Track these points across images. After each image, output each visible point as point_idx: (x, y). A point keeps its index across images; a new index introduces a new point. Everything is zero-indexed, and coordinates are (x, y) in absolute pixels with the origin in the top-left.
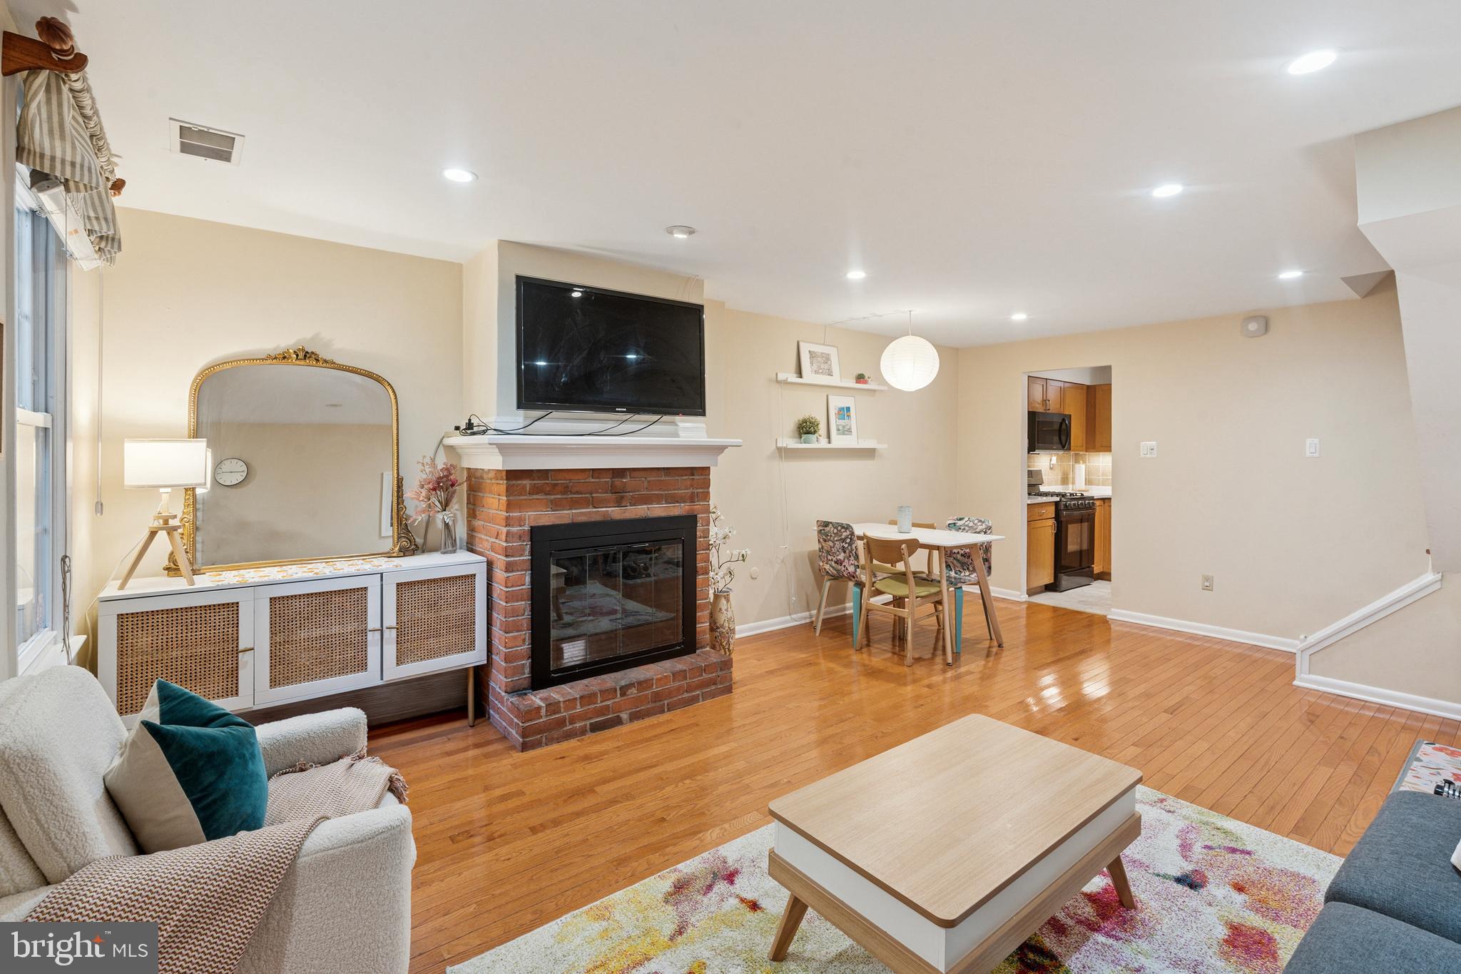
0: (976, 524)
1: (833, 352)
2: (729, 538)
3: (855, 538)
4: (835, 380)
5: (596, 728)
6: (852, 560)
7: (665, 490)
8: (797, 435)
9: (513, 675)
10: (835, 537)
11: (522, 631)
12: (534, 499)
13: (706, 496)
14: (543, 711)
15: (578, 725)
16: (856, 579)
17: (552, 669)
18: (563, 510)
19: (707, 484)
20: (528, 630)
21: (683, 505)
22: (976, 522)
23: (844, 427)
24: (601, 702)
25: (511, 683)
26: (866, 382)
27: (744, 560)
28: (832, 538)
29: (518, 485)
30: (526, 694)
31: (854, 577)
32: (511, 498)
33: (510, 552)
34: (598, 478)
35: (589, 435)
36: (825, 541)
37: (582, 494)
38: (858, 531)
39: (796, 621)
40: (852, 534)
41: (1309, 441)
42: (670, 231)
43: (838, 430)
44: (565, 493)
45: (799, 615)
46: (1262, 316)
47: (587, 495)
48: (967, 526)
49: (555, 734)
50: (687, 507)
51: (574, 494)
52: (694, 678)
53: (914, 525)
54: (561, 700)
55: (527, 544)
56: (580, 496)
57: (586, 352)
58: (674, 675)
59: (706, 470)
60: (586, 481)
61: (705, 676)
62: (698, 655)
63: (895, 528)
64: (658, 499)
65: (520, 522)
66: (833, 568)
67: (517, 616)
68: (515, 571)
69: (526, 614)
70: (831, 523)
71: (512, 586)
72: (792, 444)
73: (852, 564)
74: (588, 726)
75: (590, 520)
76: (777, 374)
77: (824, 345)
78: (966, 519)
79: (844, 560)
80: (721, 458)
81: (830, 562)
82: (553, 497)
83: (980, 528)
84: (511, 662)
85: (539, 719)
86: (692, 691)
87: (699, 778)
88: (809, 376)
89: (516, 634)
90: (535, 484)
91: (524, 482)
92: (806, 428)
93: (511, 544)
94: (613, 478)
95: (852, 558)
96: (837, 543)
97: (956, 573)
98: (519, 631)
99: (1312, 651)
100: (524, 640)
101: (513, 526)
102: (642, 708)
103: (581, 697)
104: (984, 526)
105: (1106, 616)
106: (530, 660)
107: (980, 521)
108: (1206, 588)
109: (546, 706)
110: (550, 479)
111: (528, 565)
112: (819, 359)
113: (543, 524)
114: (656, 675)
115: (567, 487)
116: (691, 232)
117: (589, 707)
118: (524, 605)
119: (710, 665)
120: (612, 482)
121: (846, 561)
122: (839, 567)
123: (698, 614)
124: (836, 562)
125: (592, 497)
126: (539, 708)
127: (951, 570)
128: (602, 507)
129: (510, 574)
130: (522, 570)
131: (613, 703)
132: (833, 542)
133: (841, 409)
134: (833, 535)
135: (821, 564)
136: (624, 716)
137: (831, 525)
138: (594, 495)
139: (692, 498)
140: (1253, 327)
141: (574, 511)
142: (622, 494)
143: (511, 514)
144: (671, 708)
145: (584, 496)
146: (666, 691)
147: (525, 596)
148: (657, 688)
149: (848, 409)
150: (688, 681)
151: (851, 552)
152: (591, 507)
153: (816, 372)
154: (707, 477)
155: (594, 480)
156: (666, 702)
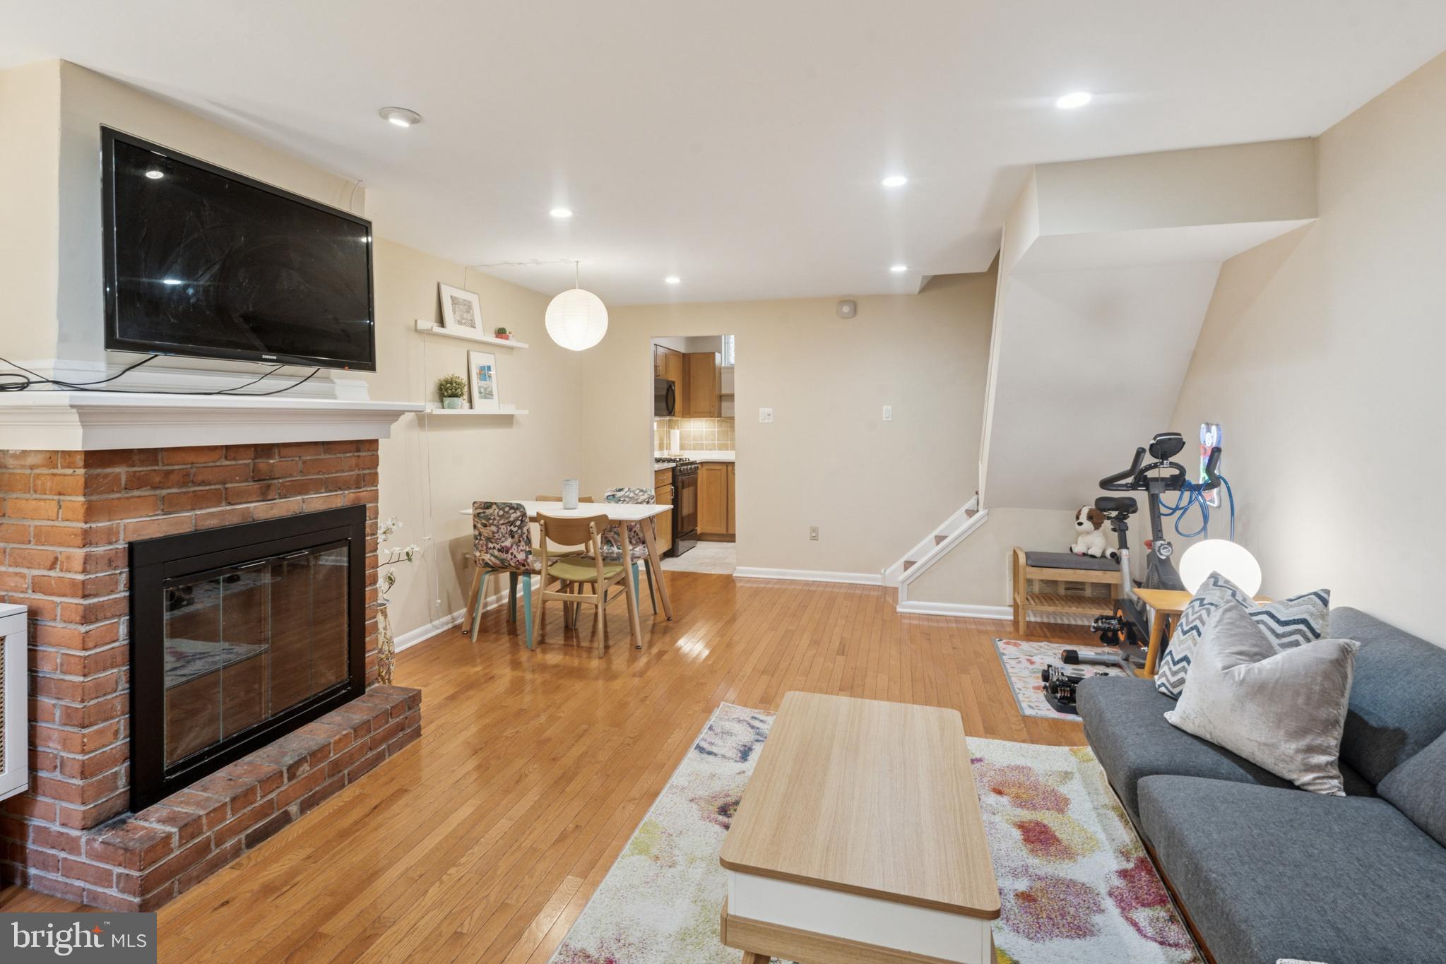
0: (637, 495)
1: (473, 299)
2: (392, 532)
3: (527, 520)
4: (478, 334)
5: (255, 840)
6: (523, 546)
7: (324, 473)
8: (437, 397)
9: (98, 796)
10: (500, 520)
11: (112, 718)
12: (132, 497)
13: (373, 479)
14: (175, 840)
15: (228, 845)
16: (527, 567)
17: (165, 769)
18: (183, 511)
19: (375, 462)
20: (123, 714)
21: (346, 492)
22: (637, 492)
23: (485, 389)
24: (262, 797)
25: (93, 811)
26: (507, 338)
27: (410, 559)
28: (495, 522)
29: (106, 476)
30: (124, 822)
31: (524, 565)
32: (94, 498)
33: (90, 588)
34: (235, 459)
35: (219, 393)
36: (485, 526)
37: (211, 484)
38: (532, 509)
39: (438, 628)
40: (524, 514)
41: (885, 408)
42: (384, 113)
43: (480, 393)
44: (185, 484)
45: (441, 620)
46: (849, 301)
47: (217, 487)
48: (628, 497)
49: (194, 870)
50: (352, 495)
51: (200, 485)
52: (380, 727)
53: (581, 500)
54: (202, 812)
55: (121, 573)
56: (207, 488)
57: (217, 267)
58: (355, 731)
59: (374, 443)
60: (218, 464)
61: (392, 722)
62: (371, 696)
63: (560, 505)
64: (316, 486)
65: (110, 536)
66: (496, 557)
67: (105, 695)
68: (101, 620)
69: (120, 688)
70: (495, 504)
71: (96, 647)
72: (432, 408)
73: (522, 551)
74: (243, 841)
75: (223, 524)
76: (416, 321)
77: (464, 290)
78: (626, 489)
79: (512, 546)
80: (395, 427)
81: (491, 551)
82: (164, 492)
83: (642, 498)
84: (92, 775)
85: (169, 854)
86: (377, 747)
87: (463, 860)
88: (452, 327)
89: (102, 725)
90: (135, 472)
91: (117, 470)
92: (448, 390)
93: (93, 576)
94: (256, 458)
95: (523, 543)
96: (503, 527)
97: (619, 548)
98: (106, 720)
99: (908, 582)
100: (116, 733)
101: (97, 545)
102: (317, 789)
103: (234, 800)
104: (646, 496)
105: (732, 575)
106: (127, 764)
107: (642, 491)
108: (814, 538)
109: (181, 829)
110: (160, 463)
111: (125, 607)
112: (461, 307)
113: (148, 537)
114: (331, 737)
115: (187, 475)
116: (415, 119)
117: (245, 811)
118: (118, 674)
119: (397, 705)
120: (255, 464)
121: (515, 547)
122: (504, 556)
123: (367, 639)
124: (499, 550)
125: (226, 489)
126: (169, 836)
127: (612, 545)
128: (241, 503)
129: (92, 627)
130: (113, 616)
131: (279, 794)
132: (497, 526)
133: (482, 368)
134: (498, 518)
135: (478, 554)
136: (293, 809)
137: (494, 507)
138: (229, 485)
139: (358, 483)
140: (846, 309)
141: (198, 512)
142: (270, 482)
143: (93, 525)
144: (352, 778)
145: (213, 487)
146: (348, 755)
147: (119, 660)
148: (335, 754)
149: (489, 368)
150: (373, 734)
151: (521, 536)
152: (224, 503)
153: (460, 323)
154: (375, 453)
155: (228, 463)
156: (346, 772)
